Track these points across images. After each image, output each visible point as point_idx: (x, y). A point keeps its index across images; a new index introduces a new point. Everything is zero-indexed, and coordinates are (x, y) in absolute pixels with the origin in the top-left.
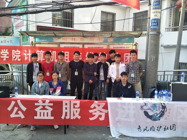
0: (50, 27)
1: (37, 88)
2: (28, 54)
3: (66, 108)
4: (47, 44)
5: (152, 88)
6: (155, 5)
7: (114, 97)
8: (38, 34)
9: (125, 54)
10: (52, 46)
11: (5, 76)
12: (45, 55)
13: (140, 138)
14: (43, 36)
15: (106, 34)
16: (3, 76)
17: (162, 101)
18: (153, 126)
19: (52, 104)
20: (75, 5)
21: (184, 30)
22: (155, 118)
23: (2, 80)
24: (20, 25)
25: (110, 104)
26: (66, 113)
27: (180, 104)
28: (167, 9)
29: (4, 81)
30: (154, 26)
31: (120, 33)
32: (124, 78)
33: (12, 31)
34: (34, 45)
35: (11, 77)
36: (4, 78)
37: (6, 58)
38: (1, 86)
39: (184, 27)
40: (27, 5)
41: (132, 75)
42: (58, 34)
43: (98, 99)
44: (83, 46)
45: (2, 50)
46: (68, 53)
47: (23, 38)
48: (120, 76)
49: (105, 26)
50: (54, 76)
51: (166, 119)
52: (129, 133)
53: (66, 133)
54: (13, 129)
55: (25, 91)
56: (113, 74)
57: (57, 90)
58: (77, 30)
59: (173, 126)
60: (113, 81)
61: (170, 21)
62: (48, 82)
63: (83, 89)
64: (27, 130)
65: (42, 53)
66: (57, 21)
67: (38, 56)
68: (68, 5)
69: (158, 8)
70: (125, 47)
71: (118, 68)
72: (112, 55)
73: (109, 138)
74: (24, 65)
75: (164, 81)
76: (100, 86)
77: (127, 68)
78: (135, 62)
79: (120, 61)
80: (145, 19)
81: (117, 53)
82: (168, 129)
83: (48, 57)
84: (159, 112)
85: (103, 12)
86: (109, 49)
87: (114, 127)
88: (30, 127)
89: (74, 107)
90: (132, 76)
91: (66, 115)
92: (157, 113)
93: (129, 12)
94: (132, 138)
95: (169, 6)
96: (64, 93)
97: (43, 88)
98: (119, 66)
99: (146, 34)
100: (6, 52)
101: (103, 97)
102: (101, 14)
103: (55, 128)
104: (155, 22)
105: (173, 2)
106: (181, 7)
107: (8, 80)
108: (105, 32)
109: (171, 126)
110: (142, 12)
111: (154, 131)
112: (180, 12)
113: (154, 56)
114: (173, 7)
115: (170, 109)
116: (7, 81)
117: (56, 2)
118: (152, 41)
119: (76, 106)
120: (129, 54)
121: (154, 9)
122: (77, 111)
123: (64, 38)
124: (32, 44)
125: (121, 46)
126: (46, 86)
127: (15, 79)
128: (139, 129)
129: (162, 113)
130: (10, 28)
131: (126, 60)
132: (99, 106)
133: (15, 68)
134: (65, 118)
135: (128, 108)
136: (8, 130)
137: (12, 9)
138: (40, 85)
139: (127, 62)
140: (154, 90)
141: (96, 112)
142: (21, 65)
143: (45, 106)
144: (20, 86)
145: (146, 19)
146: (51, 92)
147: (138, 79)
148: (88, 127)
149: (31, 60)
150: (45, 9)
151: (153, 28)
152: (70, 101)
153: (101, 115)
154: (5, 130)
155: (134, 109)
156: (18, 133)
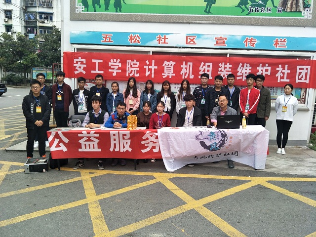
3: (115, 140)
9: (299, 67)
22: (214, 148)
26: (115, 144)
37: (117, 73)
45: (112, 60)
51: (227, 148)
65: (171, 65)
67: (165, 70)
84: (219, 141)
89: (124, 138)
91: (115, 147)
92: (215, 143)
100: (118, 63)
109: (232, 153)
115: (231, 138)
122: (127, 143)
129: (222, 142)
131: (300, 77)
132: (151, 136)
134: (114, 150)
141: (149, 143)
143: (91, 137)
149: (154, 76)
152: (119, 132)
153: (155, 146)
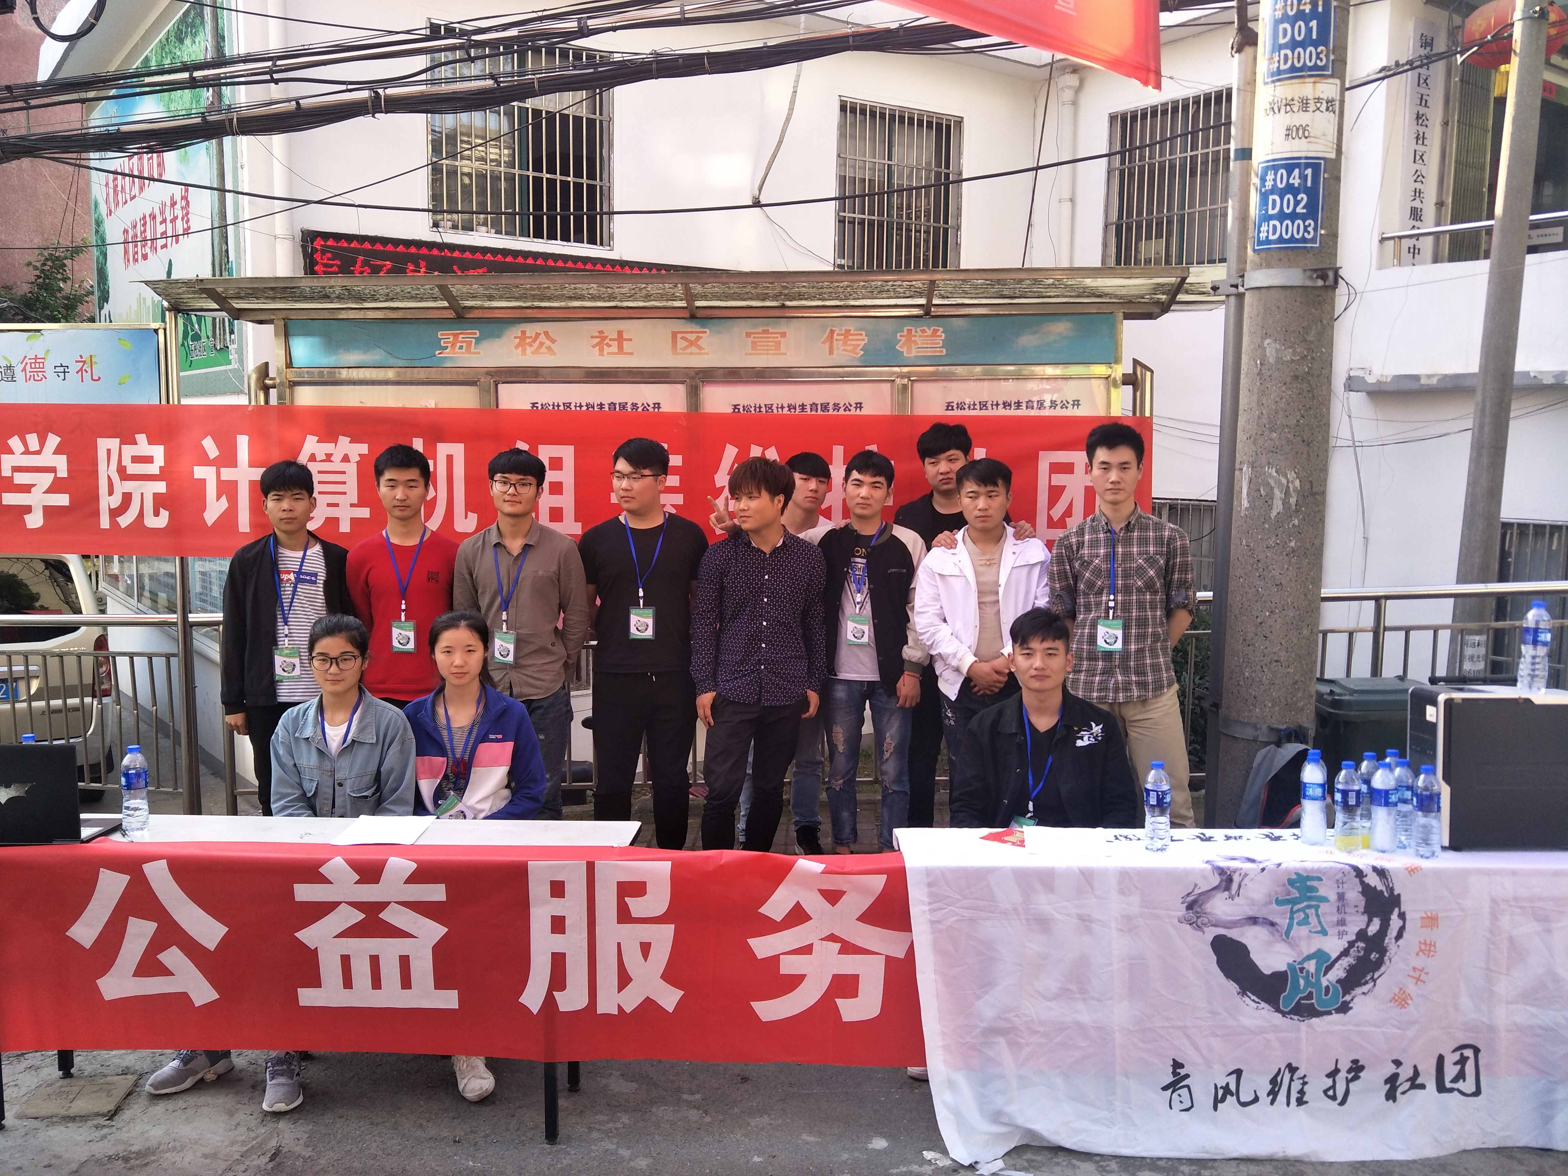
0: (408, 243)
1: (314, 756)
2: (227, 474)
3: (558, 925)
4: (386, 383)
5: (1279, 744)
6: (1294, 45)
7: (956, 823)
8: (312, 299)
9: (1046, 460)
10: (431, 404)
11: (39, 659)
12: (379, 473)
13: (1186, 1169)
14: (352, 315)
15: (881, 292)
16: (26, 655)
17: (1367, 846)
18: (1289, 1066)
19: (437, 893)
20: (617, 57)
21: (1533, 249)
22: (1310, 996)
23: (14, 698)
24: (160, 229)
25: (930, 885)
26: (558, 961)
27: (1514, 873)
28: (1387, 73)
29: (31, 698)
30: (1282, 216)
31: (998, 281)
32: (1037, 662)
33: (91, 281)
34: (281, 397)
35: (88, 663)
36: (28, 677)
37: (49, 511)
38: (8, 740)
39: (1535, 226)
40: (221, 61)
41: (1101, 630)
42: (478, 303)
43: (826, 840)
44: (694, 394)
45: (15, 443)
46: (567, 453)
47: (191, 336)
48: (1008, 649)
49: (871, 223)
50: (448, 651)
51: (1401, 1000)
52: (1096, 1121)
53: (563, 1130)
54: (111, 1107)
55: (208, 781)
56: (944, 631)
57: (476, 773)
58: (640, 265)
59: (1463, 1061)
60: (950, 688)
61: (1419, 177)
62: (400, 704)
63: (701, 756)
64: (231, 1114)
65: (346, 459)
66: (466, 189)
67: (317, 488)
68: (564, 54)
69: (1316, 67)
70: (1041, 404)
71: (988, 578)
72: (943, 466)
73: (927, 1169)
74: (197, 566)
75: (1377, 684)
76: (840, 734)
77: (1063, 576)
78: (1128, 528)
79: (1008, 519)
80: (1205, 163)
81: (979, 453)
82: (1415, 1083)
83: (399, 493)
84: (1342, 944)
85: (853, 110)
86: (913, 420)
87: (960, 1079)
88: (258, 1087)
89: (624, 916)
90: (1100, 642)
91: (558, 980)
92: (1320, 955)
93: (1075, 103)
94: (1113, 1165)
95: (1408, 51)
96: (535, 799)
97: (361, 754)
98: (994, 563)
99: (1215, 288)
100: (48, 458)
101: (866, 827)
102: (842, 127)
103: (470, 1095)
104: (1290, 189)
105: (1441, 17)
106: (1508, 61)
107: (66, 692)
108: (878, 280)
109: (1441, 1059)
110: (1186, 107)
111: (1300, 1102)
112: (1501, 102)
113: (1291, 475)
114: (1440, 56)
115: (1431, 921)
116: (56, 703)
117: (463, 33)
118: (1271, 348)
119: (636, 906)
120: (1079, 457)
121: (1278, 76)
122: (645, 948)
123: (531, 329)
124: (266, 389)
125: (1007, 390)
126: (384, 744)
127: (125, 685)
128: (1172, 1086)
129: (1368, 951)
130: (76, 251)
131: (1057, 512)
132: (832, 897)
133: (129, 593)
134: (550, 1002)
135: (1081, 918)
136: (72, 1119)
137: (91, 94)
138: (335, 734)
139: (1061, 523)
140: (1299, 760)
141: (807, 950)
142: (173, 567)
143: (384, 905)
144: (166, 743)
145: (1216, 161)
146: (427, 788)
147: (1156, 668)
148: (745, 1079)
149: (253, 525)
150: (365, 94)
151: (1281, 240)
152: (591, 867)
153: (855, 978)
154: (44, 1113)
155: (1129, 925)
156: (153, 1143)
